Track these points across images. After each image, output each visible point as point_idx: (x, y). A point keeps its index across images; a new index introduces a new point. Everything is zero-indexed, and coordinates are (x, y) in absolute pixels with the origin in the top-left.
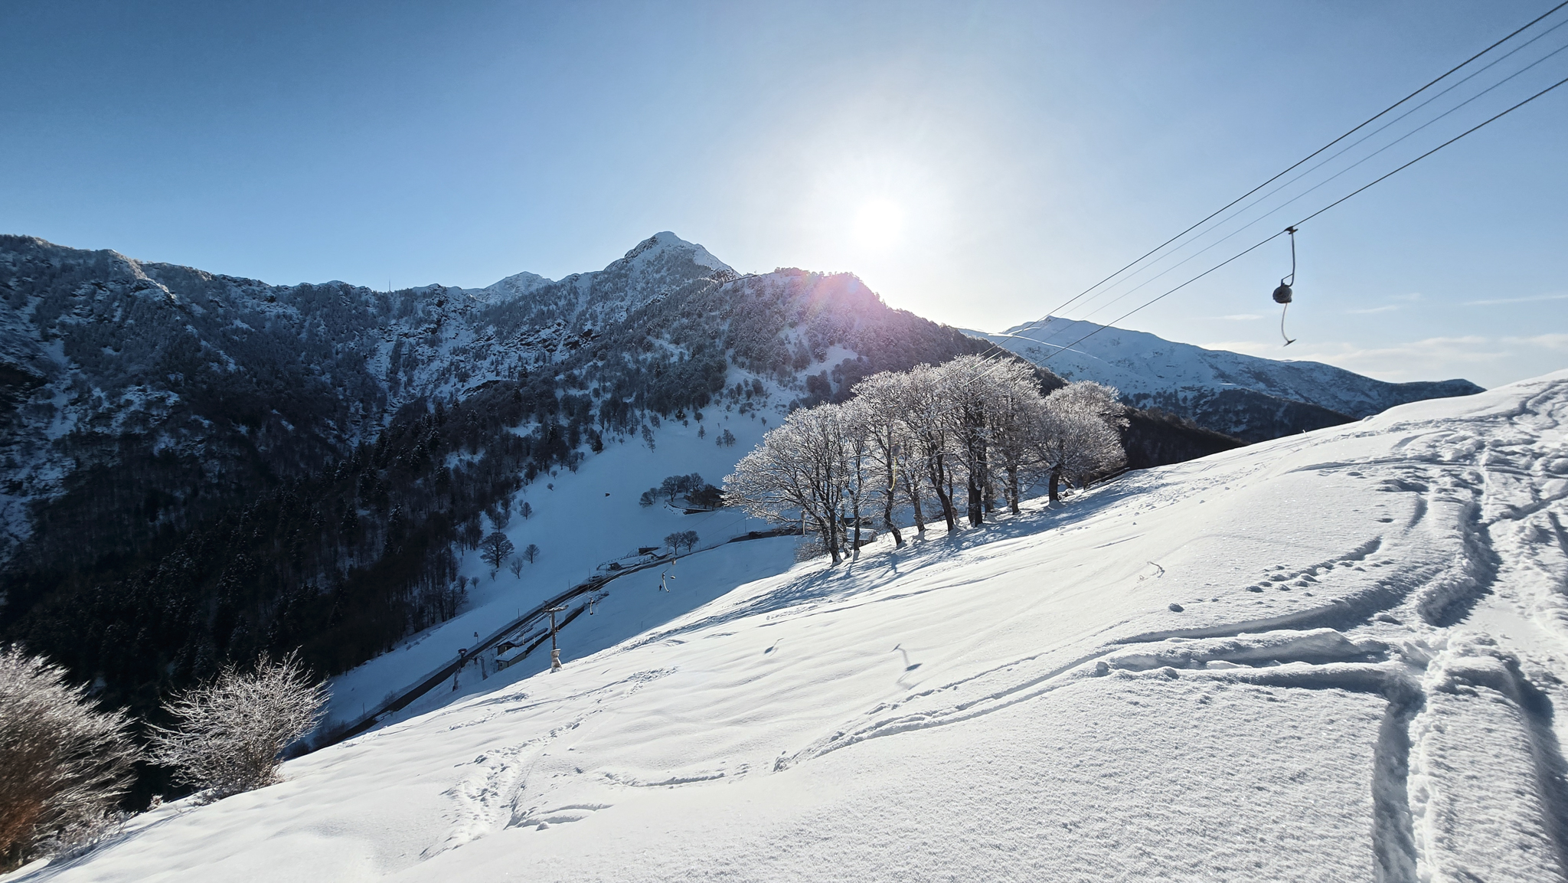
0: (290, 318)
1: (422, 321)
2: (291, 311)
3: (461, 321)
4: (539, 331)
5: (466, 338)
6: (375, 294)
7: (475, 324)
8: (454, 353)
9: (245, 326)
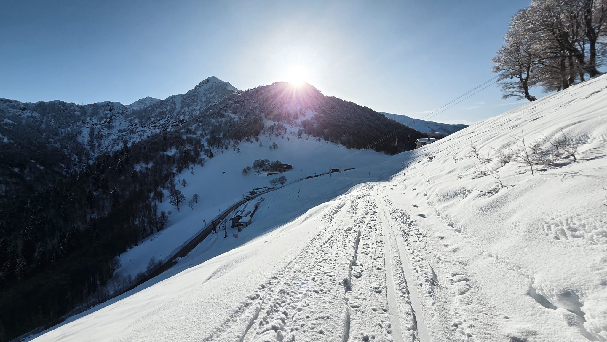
0: (35, 117)
1: (103, 118)
2: (35, 114)
3: (122, 118)
4: (160, 120)
5: (125, 125)
6: (78, 106)
7: (129, 119)
8: (120, 132)
9: (11, 122)
